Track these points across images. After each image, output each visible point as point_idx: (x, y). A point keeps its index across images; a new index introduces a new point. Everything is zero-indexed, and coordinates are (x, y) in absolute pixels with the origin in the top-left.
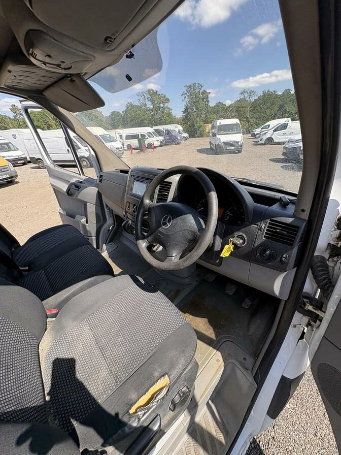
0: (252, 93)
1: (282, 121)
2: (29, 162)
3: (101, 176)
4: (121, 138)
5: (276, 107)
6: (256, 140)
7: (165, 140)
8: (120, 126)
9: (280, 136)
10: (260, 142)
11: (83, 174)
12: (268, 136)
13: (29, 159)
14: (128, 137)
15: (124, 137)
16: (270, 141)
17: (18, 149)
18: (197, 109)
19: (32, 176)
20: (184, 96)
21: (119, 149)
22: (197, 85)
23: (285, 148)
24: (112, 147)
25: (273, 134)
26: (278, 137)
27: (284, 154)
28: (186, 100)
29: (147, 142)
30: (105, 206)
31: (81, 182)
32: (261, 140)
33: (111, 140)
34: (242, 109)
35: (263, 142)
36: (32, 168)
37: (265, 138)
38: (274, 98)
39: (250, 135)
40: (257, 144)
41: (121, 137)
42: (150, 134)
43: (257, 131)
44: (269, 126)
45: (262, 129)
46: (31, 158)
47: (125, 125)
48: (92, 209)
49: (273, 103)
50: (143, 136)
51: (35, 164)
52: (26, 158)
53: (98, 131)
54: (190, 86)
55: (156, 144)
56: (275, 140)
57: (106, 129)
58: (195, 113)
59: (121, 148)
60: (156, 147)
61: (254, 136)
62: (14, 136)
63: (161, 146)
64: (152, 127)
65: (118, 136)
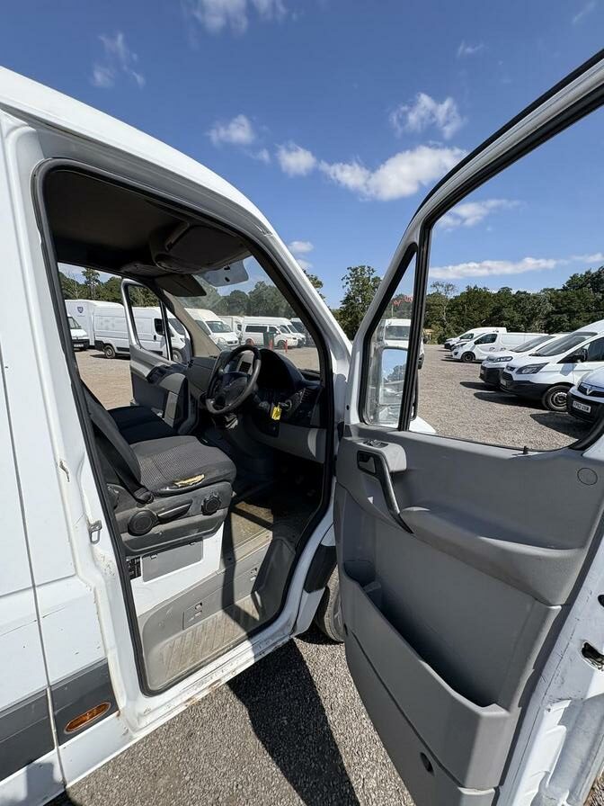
0: (449, 287)
1: (489, 330)
2: (92, 347)
3: (192, 361)
4: (240, 329)
5: (488, 311)
6: (449, 353)
7: (307, 338)
8: (242, 312)
9: (486, 351)
10: (454, 357)
11: (172, 359)
12: (467, 349)
13: (92, 343)
14: (250, 329)
15: (244, 328)
16: (469, 357)
17: (79, 328)
18: (364, 300)
19: (91, 367)
20: (345, 281)
21: (231, 343)
22: (366, 269)
23: (483, 368)
24: (221, 340)
25: (474, 347)
26: (481, 352)
27: (482, 376)
28: (348, 286)
29: (277, 339)
30: (189, 397)
31: (167, 367)
32: (456, 354)
33: (222, 329)
34: (436, 307)
35: (459, 357)
36: (94, 356)
37: (461, 351)
38: (485, 297)
39: (443, 346)
40: (449, 359)
41: (240, 327)
42: (284, 328)
43: (454, 341)
44: (472, 335)
45: (461, 338)
46: (96, 342)
47: (250, 312)
48: (173, 399)
49: (483, 304)
50: (273, 330)
51: (101, 350)
52: (88, 341)
53: (205, 316)
54: (355, 270)
55: (291, 342)
56: (478, 357)
57: (218, 313)
58: (360, 306)
59: (236, 342)
60: (290, 348)
61: (448, 347)
62: (80, 310)
63: (299, 346)
64: (290, 319)
65: (235, 325)
